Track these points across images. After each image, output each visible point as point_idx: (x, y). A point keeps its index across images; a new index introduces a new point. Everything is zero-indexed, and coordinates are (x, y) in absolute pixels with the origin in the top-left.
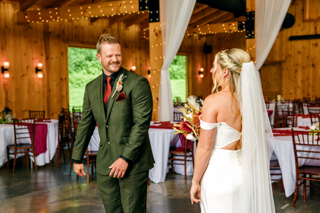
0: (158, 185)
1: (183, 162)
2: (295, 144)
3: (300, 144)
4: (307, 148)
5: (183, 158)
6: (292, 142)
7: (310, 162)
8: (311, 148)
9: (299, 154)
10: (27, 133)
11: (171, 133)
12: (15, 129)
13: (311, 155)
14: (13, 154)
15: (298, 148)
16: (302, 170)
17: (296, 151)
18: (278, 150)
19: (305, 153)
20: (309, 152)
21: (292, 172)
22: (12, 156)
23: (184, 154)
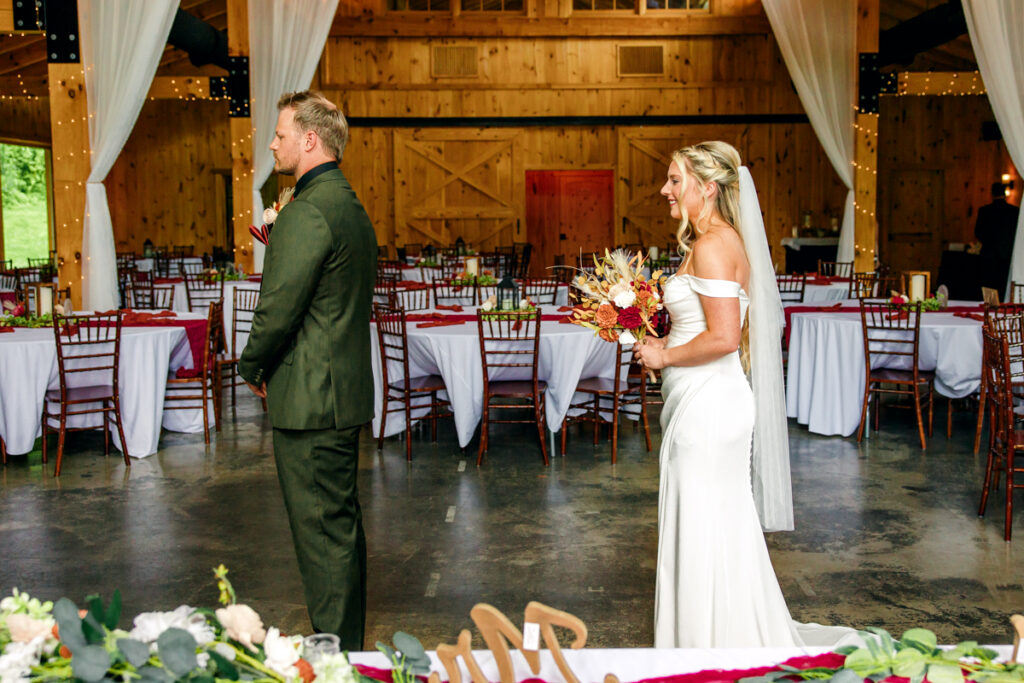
0: (144, 461)
1: (199, 403)
2: (482, 340)
3: (492, 339)
4: (504, 347)
5: (199, 393)
6: (477, 336)
7: (503, 373)
8: (511, 346)
9: (489, 359)
11: (172, 334)
13: (509, 359)
15: (489, 346)
16: (493, 388)
17: (484, 354)
18: (445, 354)
19: (499, 356)
20: (508, 353)
21: (473, 395)
23: (200, 385)
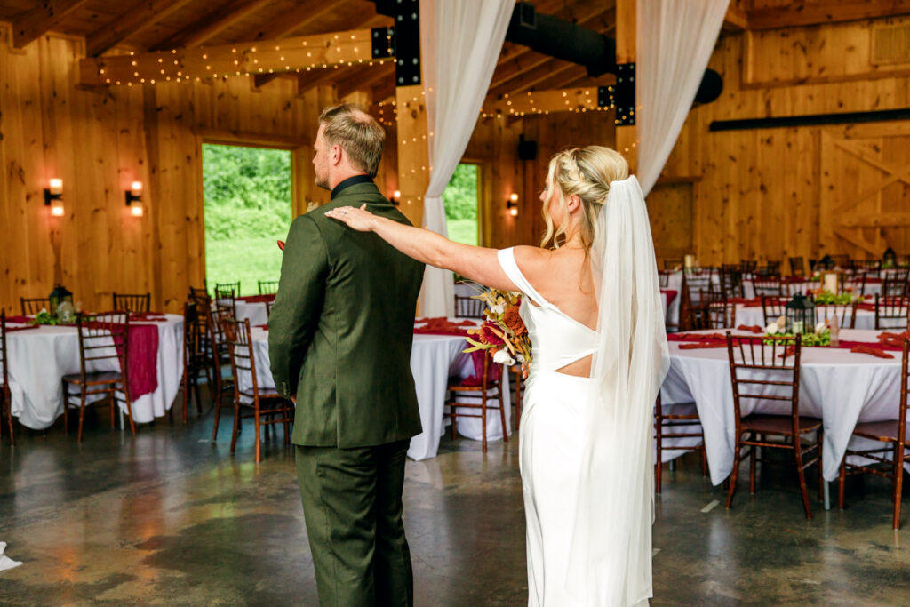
0: (422, 464)
1: (479, 412)
2: (733, 367)
3: (745, 366)
4: (760, 376)
5: (479, 401)
6: (727, 362)
7: (765, 406)
8: (768, 375)
9: (742, 389)
10: (111, 346)
12: (81, 337)
13: (769, 390)
14: (78, 395)
15: (742, 374)
16: (747, 423)
17: (735, 383)
18: (695, 379)
19: (756, 386)
20: (765, 383)
21: (726, 429)
22: (77, 401)
23: (480, 394)
